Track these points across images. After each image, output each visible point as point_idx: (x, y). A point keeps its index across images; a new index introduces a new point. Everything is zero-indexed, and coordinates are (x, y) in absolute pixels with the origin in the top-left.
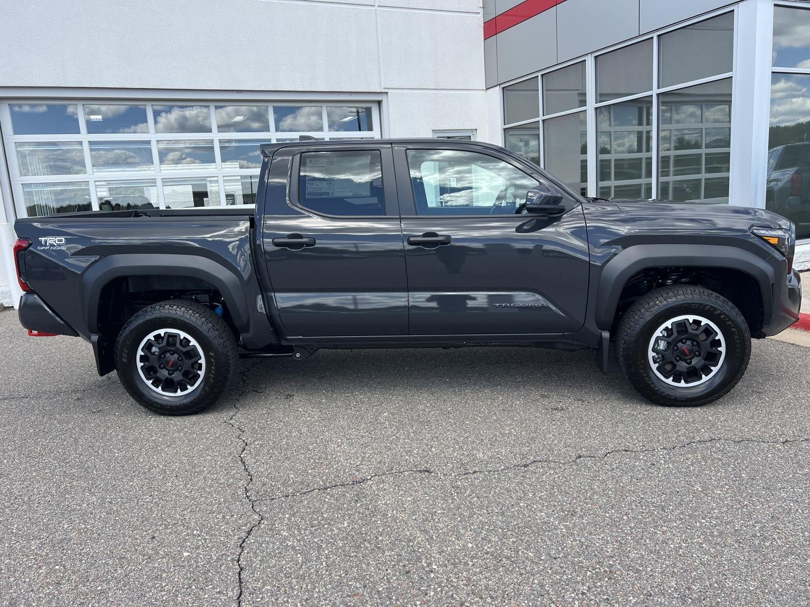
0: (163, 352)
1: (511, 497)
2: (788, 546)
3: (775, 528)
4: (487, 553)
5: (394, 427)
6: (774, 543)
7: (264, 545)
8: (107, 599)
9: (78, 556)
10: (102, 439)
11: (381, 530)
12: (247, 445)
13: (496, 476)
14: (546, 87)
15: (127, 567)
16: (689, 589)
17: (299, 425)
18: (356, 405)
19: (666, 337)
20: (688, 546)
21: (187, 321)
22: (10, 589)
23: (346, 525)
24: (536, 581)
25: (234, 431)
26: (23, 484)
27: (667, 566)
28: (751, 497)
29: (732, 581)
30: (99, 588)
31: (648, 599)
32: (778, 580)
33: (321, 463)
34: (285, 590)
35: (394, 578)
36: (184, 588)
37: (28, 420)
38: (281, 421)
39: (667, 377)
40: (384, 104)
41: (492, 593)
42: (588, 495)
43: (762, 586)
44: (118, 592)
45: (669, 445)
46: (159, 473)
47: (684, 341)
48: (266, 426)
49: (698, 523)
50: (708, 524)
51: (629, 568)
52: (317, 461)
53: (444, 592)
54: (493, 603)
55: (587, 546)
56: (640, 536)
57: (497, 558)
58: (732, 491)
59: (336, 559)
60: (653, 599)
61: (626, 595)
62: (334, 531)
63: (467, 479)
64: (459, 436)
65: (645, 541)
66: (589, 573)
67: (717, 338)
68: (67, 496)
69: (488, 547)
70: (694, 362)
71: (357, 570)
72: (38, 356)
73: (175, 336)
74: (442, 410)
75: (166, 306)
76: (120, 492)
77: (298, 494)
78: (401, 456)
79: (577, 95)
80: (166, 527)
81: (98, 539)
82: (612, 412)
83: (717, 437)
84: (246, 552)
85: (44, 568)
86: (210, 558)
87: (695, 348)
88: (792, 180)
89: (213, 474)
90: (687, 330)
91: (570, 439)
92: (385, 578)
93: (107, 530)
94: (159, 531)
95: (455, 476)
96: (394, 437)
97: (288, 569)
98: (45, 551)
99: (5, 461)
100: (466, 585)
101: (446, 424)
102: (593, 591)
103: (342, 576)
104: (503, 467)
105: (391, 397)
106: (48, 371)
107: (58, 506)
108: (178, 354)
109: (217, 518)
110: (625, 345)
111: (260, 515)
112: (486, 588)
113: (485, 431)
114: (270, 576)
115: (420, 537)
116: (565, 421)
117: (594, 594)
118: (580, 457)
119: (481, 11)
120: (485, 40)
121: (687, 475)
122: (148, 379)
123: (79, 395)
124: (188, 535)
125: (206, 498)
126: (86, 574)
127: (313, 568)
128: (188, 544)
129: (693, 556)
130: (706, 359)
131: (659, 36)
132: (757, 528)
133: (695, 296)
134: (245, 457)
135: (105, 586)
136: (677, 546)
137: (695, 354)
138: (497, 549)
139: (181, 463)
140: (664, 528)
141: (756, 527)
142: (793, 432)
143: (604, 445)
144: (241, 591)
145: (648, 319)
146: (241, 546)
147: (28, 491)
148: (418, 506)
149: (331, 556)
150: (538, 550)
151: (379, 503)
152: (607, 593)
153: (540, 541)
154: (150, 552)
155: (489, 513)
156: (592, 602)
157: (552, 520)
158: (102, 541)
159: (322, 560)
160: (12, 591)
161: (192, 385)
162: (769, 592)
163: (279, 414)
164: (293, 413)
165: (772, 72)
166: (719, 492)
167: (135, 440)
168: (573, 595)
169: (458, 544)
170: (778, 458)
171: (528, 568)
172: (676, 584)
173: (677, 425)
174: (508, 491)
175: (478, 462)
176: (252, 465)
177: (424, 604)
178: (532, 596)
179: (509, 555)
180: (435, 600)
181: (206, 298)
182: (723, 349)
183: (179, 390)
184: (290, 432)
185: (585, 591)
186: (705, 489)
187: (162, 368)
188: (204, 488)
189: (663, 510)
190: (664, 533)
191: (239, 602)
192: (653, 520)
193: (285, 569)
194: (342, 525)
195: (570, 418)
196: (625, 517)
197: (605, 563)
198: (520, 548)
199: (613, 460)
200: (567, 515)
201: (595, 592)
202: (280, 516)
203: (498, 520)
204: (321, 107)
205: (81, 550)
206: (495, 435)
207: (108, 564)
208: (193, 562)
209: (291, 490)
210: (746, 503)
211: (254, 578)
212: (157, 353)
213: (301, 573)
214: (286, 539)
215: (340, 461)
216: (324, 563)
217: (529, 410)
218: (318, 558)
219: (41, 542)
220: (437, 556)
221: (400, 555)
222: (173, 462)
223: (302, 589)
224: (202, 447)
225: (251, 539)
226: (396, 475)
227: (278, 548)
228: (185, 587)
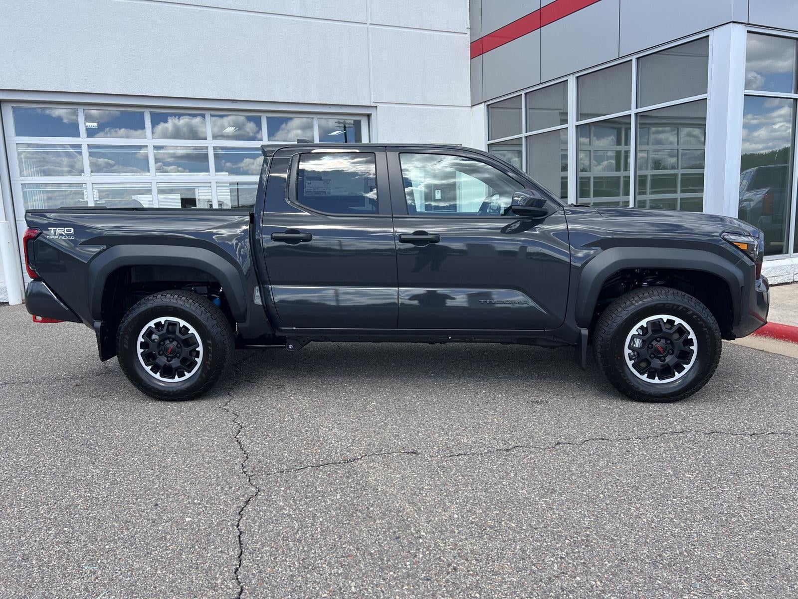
0: (163, 339)
1: (494, 476)
2: (753, 522)
3: (742, 507)
4: (472, 523)
5: (383, 415)
6: (741, 520)
7: (261, 513)
8: (115, 556)
9: (85, 519)
10: (102, 420)
11: (371, 502)
12: (241, 428)
13: (480, 458)
14: (529, 106)
15: (133, 530)
16: (660, 556)
17: (292, 411)
18: (345, 395)
19: (641, 335)
20: (659, 521)
21: (187, 310)
22: (22, 547)
23: (339, 497)
24: (518, 547)
25: (229, 415)
26: (29, 457)
27: (640, 537)
28: (719, 480)
29: (700, 551)
30: (107, 547)
31: (622, 564)
32: (743, 550)
33: (314, 444)
34: (283, 551)
35: (385, 543)
36: (187, 547)
37: (30, 402)
38: (274, 408)
39: (642, 374)
40: (373, 117)
41: (477, 556)
42: (567, 476)
43: (729, 555)
44: (125, 550)
45: (644, 435)
46: (159, 450)
47: (658, 339)
48: (259, 411)
49: (669, 502)
50: (678, 502)
51: (604, 538)
52: (310, 442)
53: (432, 555)
54: (478, 564)
55: (565, 519)
56: (615, 511)
57: (482, 527)
58: (702, 475)
59: (330, 525)
60: (627, 564)
61: (602, 560)
62: (327, 502)
63: (453, 460)
64: (445, 423)
65: (620, 515)
66: (567, 541)
67: (689, 337)
68: (72, 469)
69: (473, 518)
70: (668, 359)
71: (350, 535)
72: (35, 347)
73: (175, 324)
74: (427, 401)
75: (168, 295)
76: (123, 466)
77: (292, 471)
78: (390, 439)
79: (558, 113)
80: (168, 496)
81: (103, 505)
82: (590, 406)
83: (689, 429)
84: (244, 518)
85: (53, 529)
86: (211, 523)
87: (669, 347)
88: (764, 200)
89: (211, 452)
90: (661, 329)
91: (549, 428)
92: (377, 542)
93: (112, 498)
94: (162, 499)
95: (441, 458)
96: (382, 423)
97: (285, 534)
98: (54, 515)
99: (10, 438)
100: (452, 549)
101: (432, 413)
102: (571, 556)
103: (337, 540)
104: (486, 451)
105: (378, 389)
106: (46, 360)
107: (63, 476)
108: (177, 341)
109: (216, 490)
110: (603, 342)
111: (256, 488)
112: (472, 551)
113: (469, 420)
114: (268, 539)
115: (409, 508)
116: (545, 412)
117: (572, 559)
118: (559, 443)
119: (468, 31)
120: (471, 59)
121: (660, 461)
122: (147, 365)
123: (78, 382)
124: (189, 503)
125: (205, 472)
126: (94, 535)
127: (309, 533)
128: (190, 511)
129: (664, 529)
130: (679, 357)
131: (638, 59)
132: (725, 506)
133: (669, 297)
134: (240, 438)
135: (112, 545)
136: (650, 520)
137: (668, 352)
138: (481, 520)
139: (180, 442)
140: (637, 505)
141: (723, 506)
142: (761, 426)
143: (582, 433)
144: (241, 552)
145: (625, 317)
146: (239, 514)
147: (34, 463)
148: (406, 482)
149: (325, 523)
150: (519, 522)
151: (370, 479)
152: (584, 558)
153: (521, 513)
154: (154, 517)
155: (473, 490)
156: (570, 565)
157: (533, 497)
158: (108, 507)
159: (317, 526)
160: (24, 548)
161: (189, 372)
162: (735, 560)
163: (271, 401)
164: (286, 401)
165: (745, 95)
166: (690, 476)
167: (135, 422)
168: (552, 559)
169: (444, 515)
170: (746, 448)
171: (511, 536)
172: (648, 552)
173: (650, 418)
174: (492, 471)
175: (463, 446)
176: (248, 445)
177: (414, 564)
178: (515, 559)
179: (493, 525)
180: (424, 561)
181: (204, 289)
182: (695, 348)
183: (176, 376)
184: (283, 417)
185: (564, 556)
186: (676, 472)
187: (161, 355)
188: (202, 464)
189: (637, 490)
190: (637, 509)
191: (240, 561)
192: (628, 498)
193: (282, 534)
194: (335, 498)
195: (549, 410)
196: (601, 496)
197: (582, 533)
198: (503, 519)
199: (590, 447)
200: (547, 492)
201: (573, 557)
202: (276, 489)
203: (482, 496)
204: (313, 118)
205: (88, 514)
206: (479, 424)
207: (114, 527)
208: (195, 526)
209: (286, 467)
210: (714, 485)
211: (253, 541)
212: (156, 341)
213: (297, 537)
214: (282, 508)
215: (331, 443)
216: (319, 529)
217: (511, 403)
218: (313, 525)
219: (49, 508)
220: (425, 525)
221: (390, 523)
222: (171, 441)
223: (299, 550)
224: (199, 428)
225: (249, 508)
226: (386, 456)
227: (275, 516)
228: (189, 546)
